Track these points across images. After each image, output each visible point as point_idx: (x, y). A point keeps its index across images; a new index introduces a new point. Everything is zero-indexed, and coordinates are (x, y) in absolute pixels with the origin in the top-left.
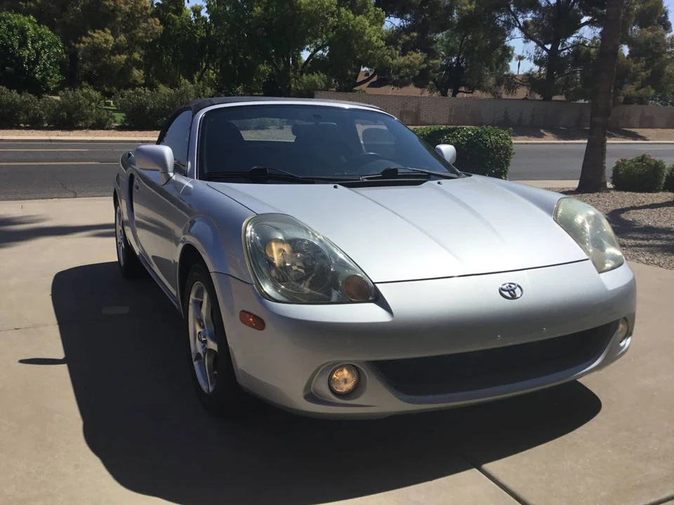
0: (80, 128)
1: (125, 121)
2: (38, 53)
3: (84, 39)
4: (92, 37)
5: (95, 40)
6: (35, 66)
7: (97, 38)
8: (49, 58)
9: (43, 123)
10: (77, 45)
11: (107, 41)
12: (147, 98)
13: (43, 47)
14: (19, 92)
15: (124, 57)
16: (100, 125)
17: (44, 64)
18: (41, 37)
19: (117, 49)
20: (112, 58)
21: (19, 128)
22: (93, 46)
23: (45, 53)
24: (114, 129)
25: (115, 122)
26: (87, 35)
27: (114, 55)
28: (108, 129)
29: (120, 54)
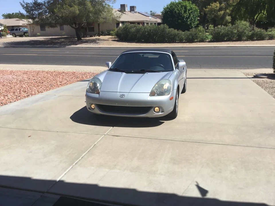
0: (195, 42)
1: (212, 39)
2: (190, 14)
3: (209, 7)
4: (212, 6)
5: (213, 7)
6: (188, 19)
7: (213, 6)
8: (193, 15)
9: (183, 41)
10: (206, 10)
11: (217, 7)
12: (221, 30)
13: (192, 12)
14: (178, 30)
15: (223, 12)
16: (202, 41)
17: (191, 18)
18: (191, 9)
19: (221, 9)
20: (218, 13)
21: (176, 42)
22: (211, 9)
23: (192, 14)
24: (207, 42)
25: (208, 39)
26: (210, 5)
27: (219, 12)
28: (205, 42)
29: (221, 11)
